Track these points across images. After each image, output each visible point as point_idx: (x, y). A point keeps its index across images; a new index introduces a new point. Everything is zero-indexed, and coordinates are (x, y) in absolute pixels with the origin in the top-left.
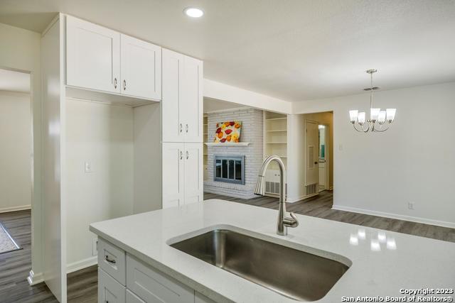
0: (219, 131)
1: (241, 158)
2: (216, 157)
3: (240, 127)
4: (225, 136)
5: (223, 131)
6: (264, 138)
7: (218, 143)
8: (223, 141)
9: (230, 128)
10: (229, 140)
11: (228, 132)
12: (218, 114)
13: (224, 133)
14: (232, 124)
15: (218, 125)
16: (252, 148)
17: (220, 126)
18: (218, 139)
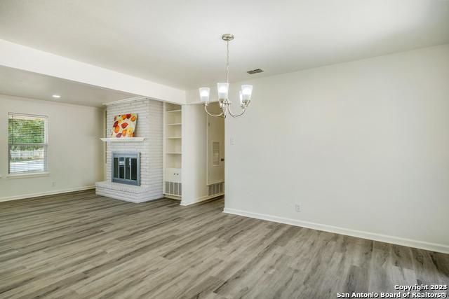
0: (116, 125)
1: (137, 155)
2: (114, 154)
3: (136, 119)
4: (121, 130)
5: (120, 125)
6: (164, 133)
7: (114, 139)
8: (119, 135)
9: (126, 121)
10: (124, 135)
11: (124, 126)
12: (116, 105)
13: (120, 126)
14: (128, 116)
15: (115, 118)
16: (147, 144)
17: (118, 119)
18: (115, 134)
